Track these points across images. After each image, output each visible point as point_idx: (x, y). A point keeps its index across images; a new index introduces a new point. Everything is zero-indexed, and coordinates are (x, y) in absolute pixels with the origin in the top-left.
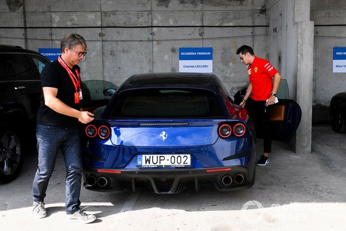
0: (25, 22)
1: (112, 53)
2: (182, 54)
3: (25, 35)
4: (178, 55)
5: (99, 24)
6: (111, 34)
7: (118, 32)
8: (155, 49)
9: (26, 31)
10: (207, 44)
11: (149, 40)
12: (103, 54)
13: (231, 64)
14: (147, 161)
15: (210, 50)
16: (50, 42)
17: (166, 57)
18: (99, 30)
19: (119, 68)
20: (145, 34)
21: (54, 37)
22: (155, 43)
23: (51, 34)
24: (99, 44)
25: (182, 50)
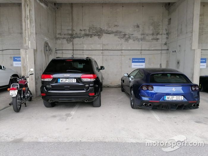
0: (73, 48)
1: (106, 60)
2: (133, 60)
3: (73, 53)
4: (132, 61)
5: (102, 49)
6: (106, 52)
7: (109, 52)
8: (123, 59)
9: (73, 51)
10: (143, 57)
11: (121, 55)
12: (103, 60)
13: (152, 65)
14: (168, 98)
15: (144, 59)
16: (83, 55)
17: (127, 62)
18: (102, 51)
19: (109, 66)
20: (119, 53)
21: (84, 54)
22: (123, 56)
23: (83, 52)
24: (101, 56)
25: (133, 59)
